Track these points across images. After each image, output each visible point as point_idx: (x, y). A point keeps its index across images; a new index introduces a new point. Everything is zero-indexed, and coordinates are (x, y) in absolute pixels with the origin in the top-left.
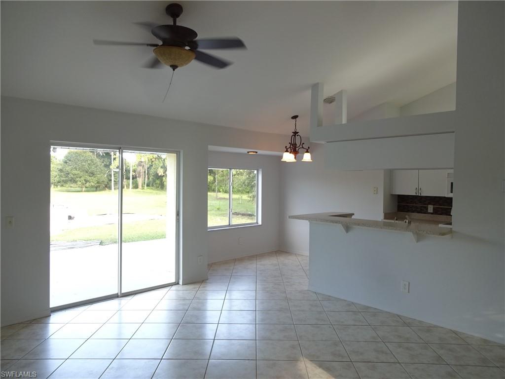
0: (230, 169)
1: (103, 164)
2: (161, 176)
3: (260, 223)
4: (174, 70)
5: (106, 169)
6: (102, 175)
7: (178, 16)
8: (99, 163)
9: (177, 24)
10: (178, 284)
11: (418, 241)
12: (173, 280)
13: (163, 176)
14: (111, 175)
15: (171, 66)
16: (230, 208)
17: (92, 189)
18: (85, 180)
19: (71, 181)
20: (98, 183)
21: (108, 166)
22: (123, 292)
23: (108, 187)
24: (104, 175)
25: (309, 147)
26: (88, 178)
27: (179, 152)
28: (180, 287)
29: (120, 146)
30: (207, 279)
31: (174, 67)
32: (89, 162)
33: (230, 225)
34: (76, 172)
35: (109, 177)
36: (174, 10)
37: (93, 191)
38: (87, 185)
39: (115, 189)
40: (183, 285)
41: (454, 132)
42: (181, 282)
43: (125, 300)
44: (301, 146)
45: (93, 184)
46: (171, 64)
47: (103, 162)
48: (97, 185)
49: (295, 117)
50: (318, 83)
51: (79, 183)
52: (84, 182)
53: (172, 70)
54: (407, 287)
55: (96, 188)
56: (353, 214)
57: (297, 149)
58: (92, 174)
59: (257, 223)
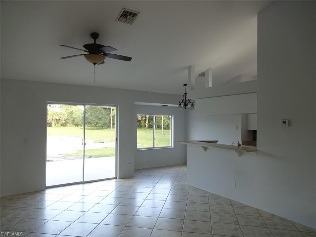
0: (154, 115)
1: (106, 113)
2: (140, 120)
3: (173, 147)
4: (95, 65)
5: (108, 116)
6: (106, 119)
7: (97, 38)
8: (104, 113)
9: (96, 43)
10: (117, 178)
11: (240, 156)
12: (114, 176)
13: (141, 120)
14: (111, 120)
15: (93, 63)
16: (154, 137)
17: (101, 128)
18: (96, 122)
19: (88, 123)
20: (103, 124)
21: (109, 114)
22: (85, 181)
23: (109, 127)
24: (107, 119)
25: (193, 102)
26: (98, 121)
27: (118, 106)
28: (118, 180)
29: (84, 103)
30: (134, 177)
31: (95, 64)
32: (99, 112)
33: (153, 147)
34: (91, 118)
35: (110, 121)
36: (95, 36)
37: (100, 129)
38: (98, 125)
39: (113, 128)
40: (119, 179)
41: (256, 92)
42: (118, 178)
43: (86, 185)
44: (189, 102)
45: (101, 125)
46: (93, 62)
47: (106, 112)
48: (103, 125)
49: (186, 85)
50: (191, 66)
51: (93, 124)
52: (96, 123)
53: (94, 65)
54: (235, 183)
55: (103, 127)
56: (217, 141)
57: (187, 103)
58: (100, 119)
59: (171, 146)
